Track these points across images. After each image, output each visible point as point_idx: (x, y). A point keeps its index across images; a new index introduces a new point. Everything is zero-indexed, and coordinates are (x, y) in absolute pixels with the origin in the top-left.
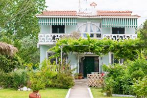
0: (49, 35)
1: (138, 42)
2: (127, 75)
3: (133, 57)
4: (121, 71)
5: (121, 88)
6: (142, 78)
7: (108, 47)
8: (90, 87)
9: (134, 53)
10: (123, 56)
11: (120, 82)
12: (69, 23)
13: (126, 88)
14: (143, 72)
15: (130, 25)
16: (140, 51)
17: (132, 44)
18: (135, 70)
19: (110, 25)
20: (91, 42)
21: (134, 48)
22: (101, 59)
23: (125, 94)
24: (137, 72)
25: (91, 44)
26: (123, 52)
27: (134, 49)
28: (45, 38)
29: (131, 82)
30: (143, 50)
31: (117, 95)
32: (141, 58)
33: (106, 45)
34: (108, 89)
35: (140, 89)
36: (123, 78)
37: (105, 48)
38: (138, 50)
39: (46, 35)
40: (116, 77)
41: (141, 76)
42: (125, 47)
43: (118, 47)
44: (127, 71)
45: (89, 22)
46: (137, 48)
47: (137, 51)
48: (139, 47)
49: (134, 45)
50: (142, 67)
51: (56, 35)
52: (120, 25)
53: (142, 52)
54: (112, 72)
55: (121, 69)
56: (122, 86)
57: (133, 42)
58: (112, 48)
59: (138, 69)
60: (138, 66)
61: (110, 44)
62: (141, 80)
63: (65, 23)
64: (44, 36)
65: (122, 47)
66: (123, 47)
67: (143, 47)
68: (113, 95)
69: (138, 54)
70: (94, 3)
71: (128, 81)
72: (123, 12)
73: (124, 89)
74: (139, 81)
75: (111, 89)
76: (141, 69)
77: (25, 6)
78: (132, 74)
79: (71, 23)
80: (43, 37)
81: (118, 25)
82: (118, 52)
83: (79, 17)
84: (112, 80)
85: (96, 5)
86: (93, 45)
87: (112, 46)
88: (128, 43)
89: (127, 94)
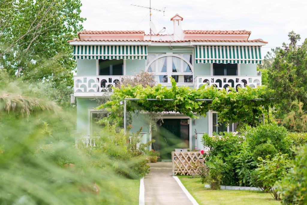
0: (95, 78)
1: (264, 93)
2: (246, 153)
3: (254, 119)
4: (235, 146)
5: (236, 174)
6: (272, 157)
7: (210, 102)
8: (178, 174)
9: (255, 111)
10: (236, 117)
11: (234, 165)
12: (133, 54)
13: (244, 176)
14: (273, 146)
15: (247, 59)
16: (267, 108)
17: (253, 97)
18: (260, 143)
19: (210, 58)
20: (178, 93)
21: (256, 103)
22: (194, 122)
23: (243, 185)
24: (264, 146)
25: (178, 97)
26: (235, 110)
27: (256, 106)
28: (87, 84)
29: (253, 164)
30: (272, 106)
31: (229, 187)
32: (269, 122)
33: (205, 98)
34: (214, 177)
35: (270, 175)
36: (239, 157)
37: (203, 104)
38: (263, 107)
39: (89, 78)
40: (227, 156)
41: (270, 153)
42: (241, 102)
43: (227, 102)
44: (245, 145)
45: (169, 54)
46: (262, 103)
47: (261, 108)
48: (266, 101)
49: (256, 98)
50: (271, 137)
51: (107, 78)
52: (229, 59)
53: (271, 110)
54: (219, 146)
55: (235, 142)
56: (238, 171)
57: (254, 93)
58: (217, 103)
59: (265, 142)
60: (266, 136)
61: (213, 96)
62: (271, 160)
63: (125, 54)
64: (85, 81)
65: (234, 102)
66: (237, 101)
67: (273, 101)
68: (222, 187)
69: (264, 114)
70: (177, 15)
71: (248, 162)
72: (233, 33)
73: (241, 177)
74: (268, 161)
75: (219, 177)
76: (269, 141)
77: (39, 19)
78: (255, 151)
79: (136, 54)
80: (83, 83)
81: (225, 59)
82: (226, 110)
83: (150, 44)
84: (221, 162)
85: (182, 19)
86: (182, 99)
87: (217, 100)
88: (246, 94)
89: (247, 184)
